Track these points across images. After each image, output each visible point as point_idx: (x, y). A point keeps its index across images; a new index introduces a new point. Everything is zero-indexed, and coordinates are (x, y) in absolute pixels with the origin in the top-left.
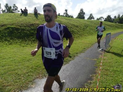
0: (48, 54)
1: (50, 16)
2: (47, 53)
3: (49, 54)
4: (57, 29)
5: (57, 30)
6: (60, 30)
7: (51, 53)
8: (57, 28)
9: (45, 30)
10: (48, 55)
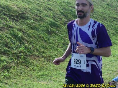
0: (76, 63)
1: (85, 12)
2: (75, 61)
3: (78, 62)
4: (89, 28)
5: (89, 30)
6: (92, 30)
7: (80, 62)
8: (89, 26)
9: (75, 29)
10: (77, 65)
